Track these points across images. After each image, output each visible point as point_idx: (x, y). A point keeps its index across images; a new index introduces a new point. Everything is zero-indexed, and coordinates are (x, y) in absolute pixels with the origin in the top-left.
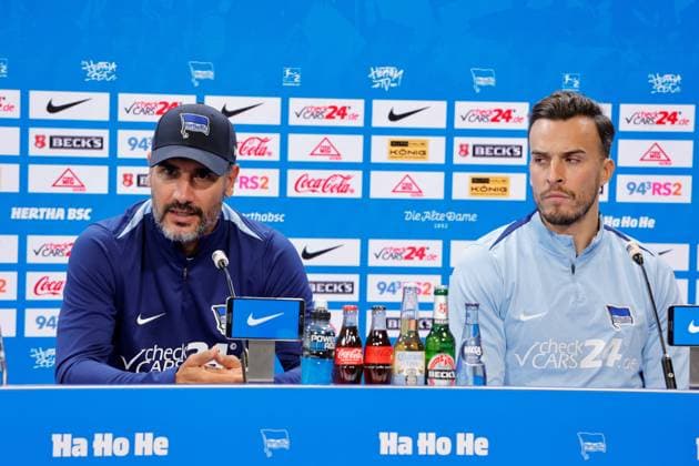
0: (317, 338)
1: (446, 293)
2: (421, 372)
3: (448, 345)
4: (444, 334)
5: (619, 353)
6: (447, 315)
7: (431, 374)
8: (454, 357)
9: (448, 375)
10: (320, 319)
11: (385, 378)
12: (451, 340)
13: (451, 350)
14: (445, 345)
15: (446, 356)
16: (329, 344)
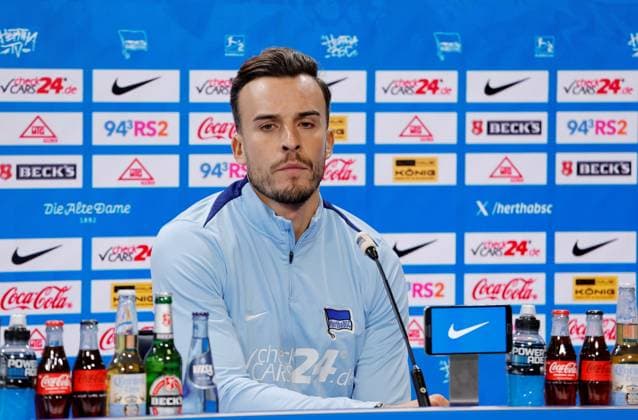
0: (15, 363)
1: (169, 301)
2: (142, 399)
3: (174, 365)
4: (169, 352)
5: (334, 366)
6: (172, 328)
7: (154, 401)
8: (180, 378)
9: (175, 401)
10: (18, 339)
11: (99, 408)
12: (177, 358)
13: (177, 371)
14: (169, 365)
15: (172, 379)
16: (30, 370)
